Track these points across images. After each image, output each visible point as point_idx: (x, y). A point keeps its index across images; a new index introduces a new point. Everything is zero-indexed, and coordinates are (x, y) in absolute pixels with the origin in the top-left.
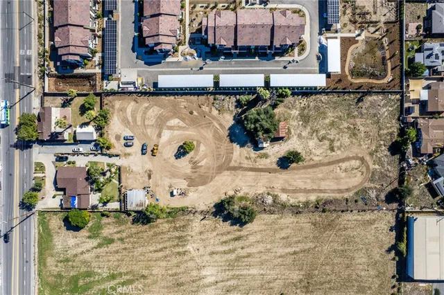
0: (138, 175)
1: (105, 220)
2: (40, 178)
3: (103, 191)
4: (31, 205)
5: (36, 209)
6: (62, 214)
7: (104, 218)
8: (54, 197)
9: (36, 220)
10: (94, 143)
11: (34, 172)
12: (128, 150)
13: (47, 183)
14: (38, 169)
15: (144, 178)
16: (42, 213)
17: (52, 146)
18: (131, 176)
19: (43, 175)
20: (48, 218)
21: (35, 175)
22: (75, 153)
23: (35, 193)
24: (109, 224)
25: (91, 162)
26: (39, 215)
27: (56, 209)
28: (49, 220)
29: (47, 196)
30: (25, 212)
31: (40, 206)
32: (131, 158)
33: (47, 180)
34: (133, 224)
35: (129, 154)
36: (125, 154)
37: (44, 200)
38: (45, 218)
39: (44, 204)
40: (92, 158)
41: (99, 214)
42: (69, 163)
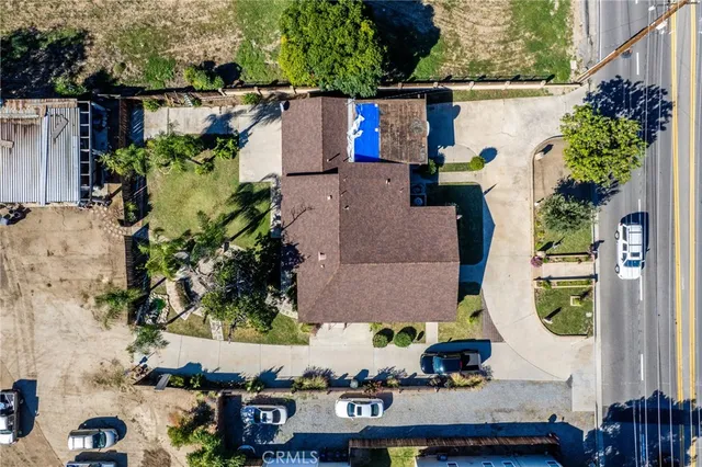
0: (53, 277)
1: (222, 48)
2: (565, 256)
3: (227, 191)
4: (607, 112)
5: (582, 91)
6: (445, 69)
7: (223, 58)
8: (489, 154)
9: (578, 36)
10: (280, 439)
11: (597, 286)
12: (104, 403)
13: (527, 227)
14: (574, 303)
15: (26, 262)
16: (552, 71)
17: (504, 419)
18: (91, 273)
19: (548, 269)
20: (517, 47)
21: (585, 268)
22: (375, 386)
23: (583, 173)
24: (203, 30)
25: (295, 341)
26: (564, 63)
27: (473, 96)
28: (513, 35)
29: (525, 162)
30: (636, 71)
31: (558, 106)
32: (88, 365)
33: (528, 246)
34: (83, 34)
35: (100, 381)
36: (119, 380)
37: (539, 140)
38: (532, 46)
39: (536, 118)
40: (289, 361)
41: (248, 76)
42: (411, 334)
